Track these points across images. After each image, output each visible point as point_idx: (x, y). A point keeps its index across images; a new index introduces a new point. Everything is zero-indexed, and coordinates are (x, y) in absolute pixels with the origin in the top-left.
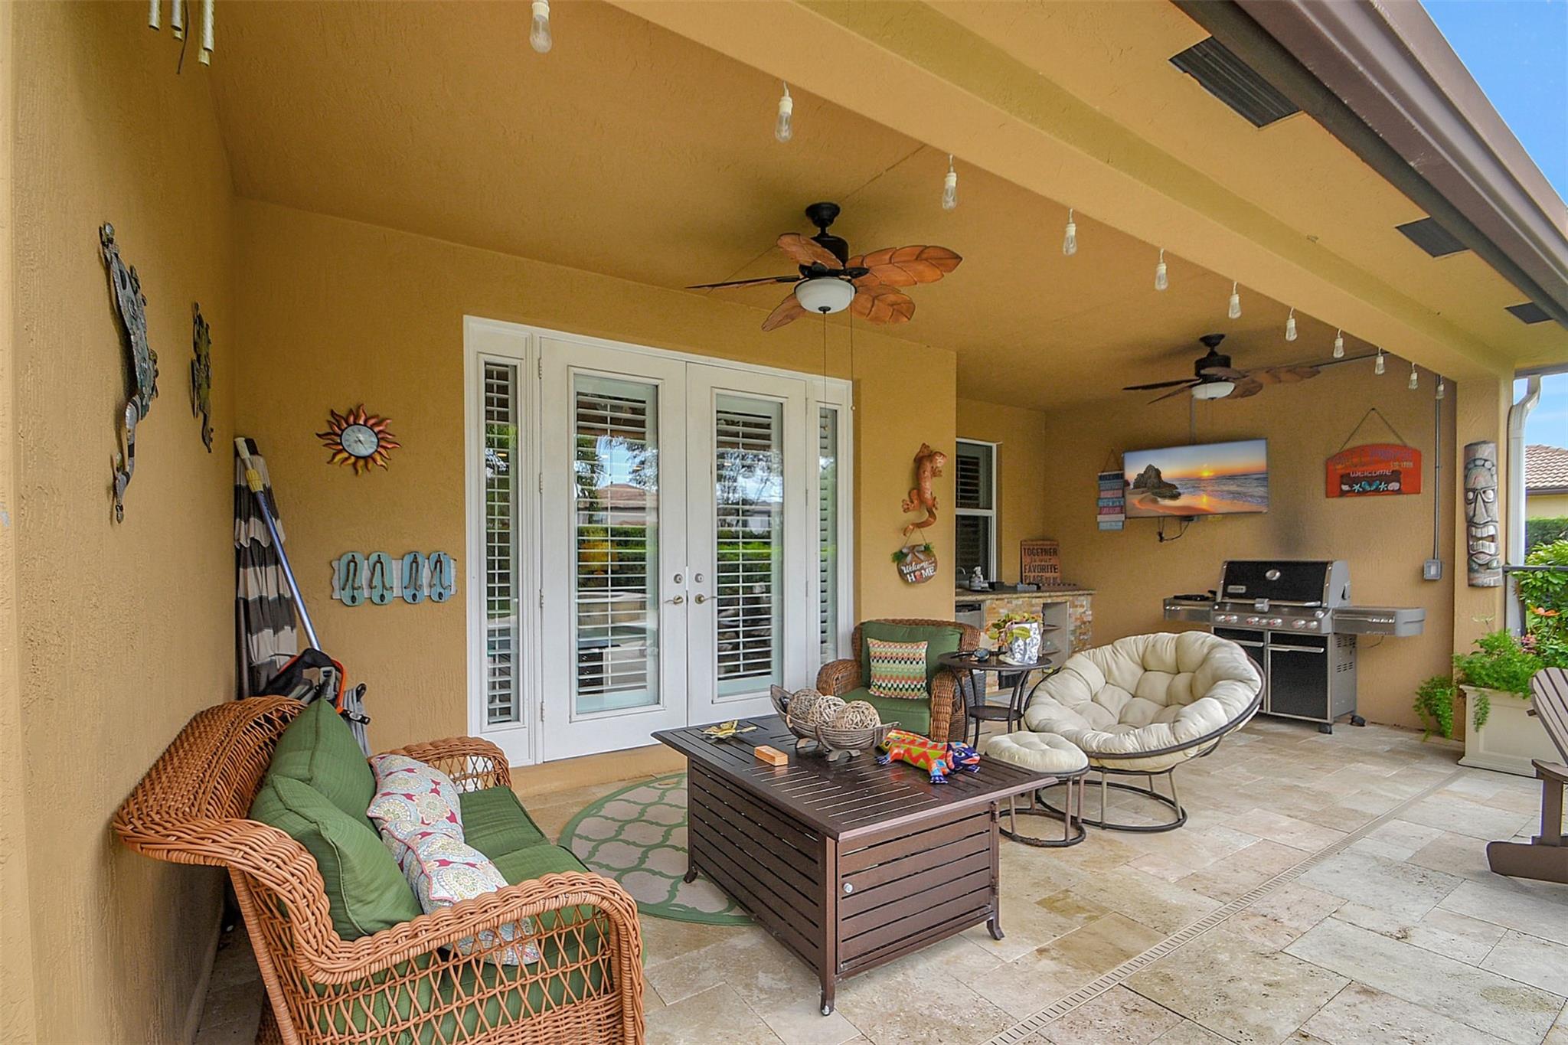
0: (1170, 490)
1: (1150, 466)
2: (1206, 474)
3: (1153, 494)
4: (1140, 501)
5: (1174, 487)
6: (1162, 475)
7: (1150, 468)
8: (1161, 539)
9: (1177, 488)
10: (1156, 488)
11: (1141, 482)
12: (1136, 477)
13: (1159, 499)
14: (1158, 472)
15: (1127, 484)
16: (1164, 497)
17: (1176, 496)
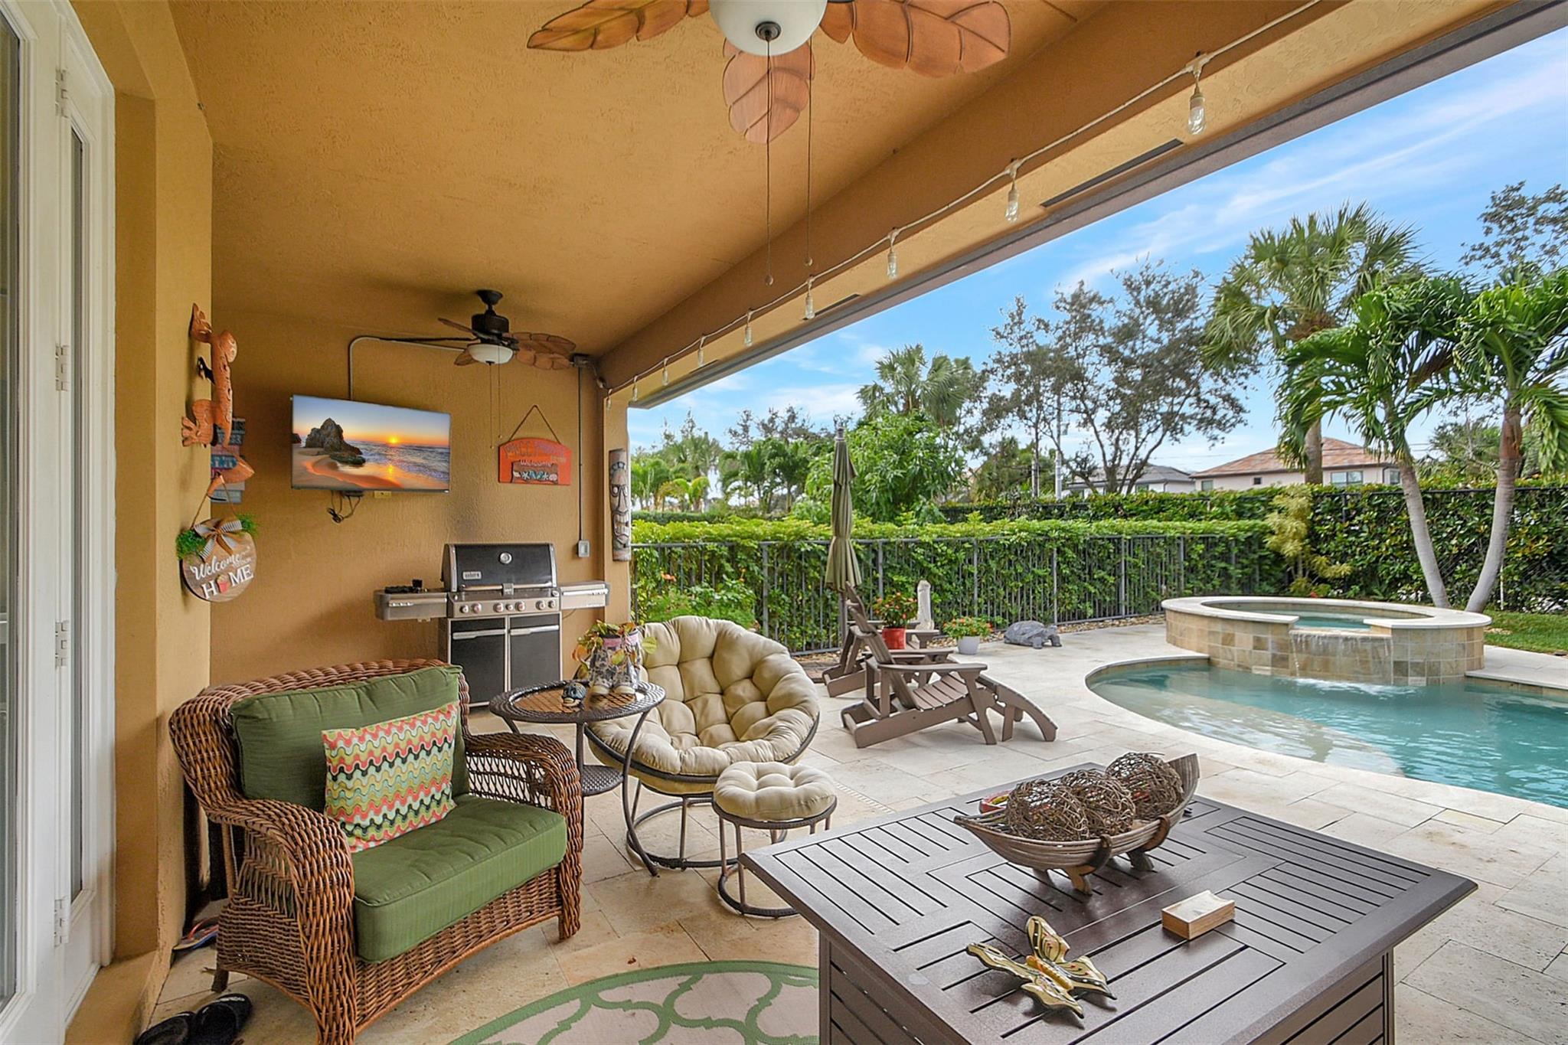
0: (355, 457)
1: (330, 420)
2: (394, 441)
3: (332, 457)
4: (315, 465)
5: (358, 451)
6: (344, 434)
7: (329, 423)
8: (336, 518)
9: (361, 453)
10: (336, 450)
11: (316, 440)
12: (309, 432)
13: (339, 465)
14: (339, 431)
15: (296, 439)
16: (346, 463)
17: (359, 463)
